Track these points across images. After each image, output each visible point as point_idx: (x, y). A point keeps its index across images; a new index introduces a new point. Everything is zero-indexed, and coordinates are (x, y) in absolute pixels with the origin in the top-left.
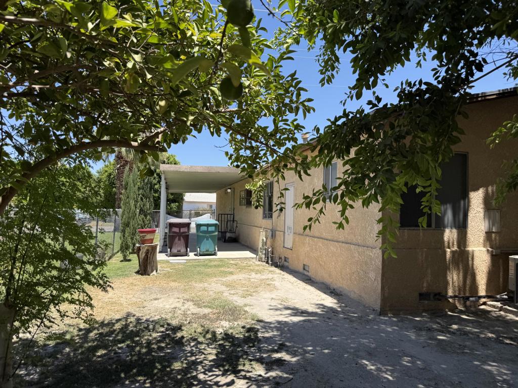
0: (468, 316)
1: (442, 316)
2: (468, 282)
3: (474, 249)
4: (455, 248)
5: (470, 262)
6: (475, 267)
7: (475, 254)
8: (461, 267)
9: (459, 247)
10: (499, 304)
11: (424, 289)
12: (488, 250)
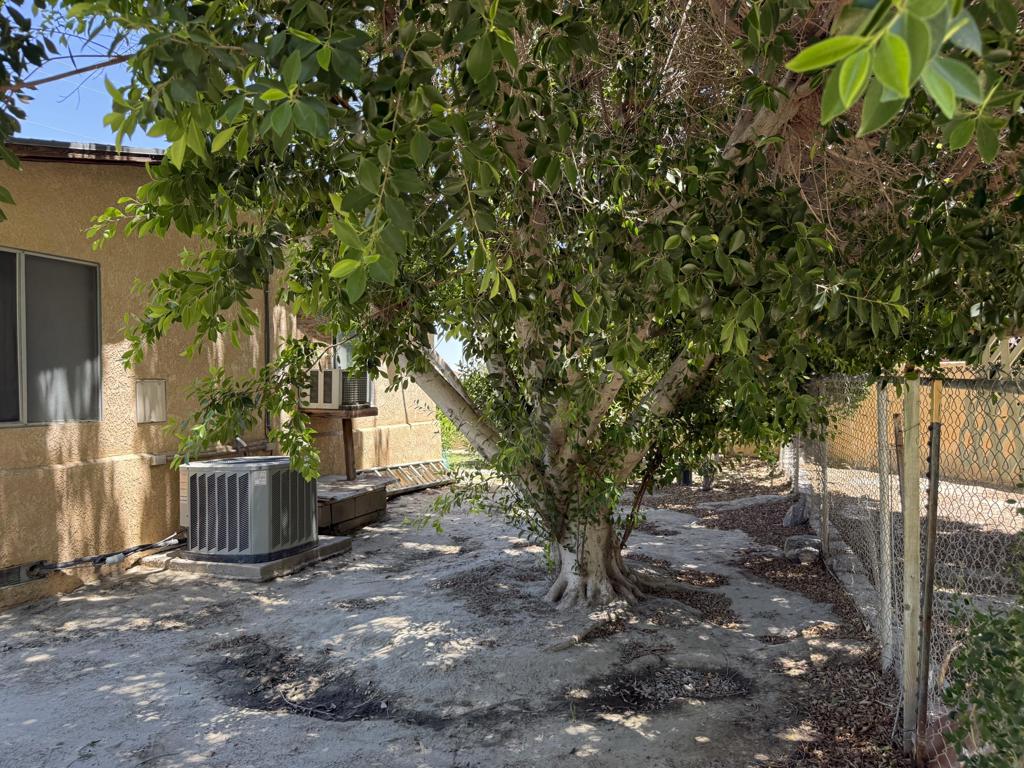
0: (103, 595)
1: (48, 609)
2: (104, 527)
3: (116, 459)
4: (76, 461)
5: (107, 487)
6: (117, 494)
7: (118, 470)
8: (87, 498)
9: (84, 457)
10: (163, 558)
12: (143, 458)
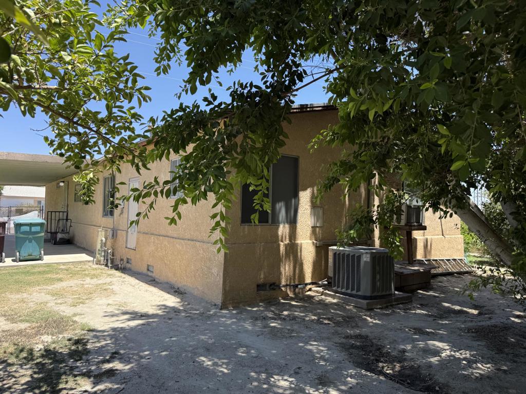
0: (297, 302)
1: (276, 304)
2: (297, 271)
3: (302, 242)
4: (287, 242)
5: (299, 254)
6: (303, 258)
7: (303, 247)
8: (291, 258)
9: (290, 240)
10: (321, 289)
11: (262, 280)
12: (313, 243)
